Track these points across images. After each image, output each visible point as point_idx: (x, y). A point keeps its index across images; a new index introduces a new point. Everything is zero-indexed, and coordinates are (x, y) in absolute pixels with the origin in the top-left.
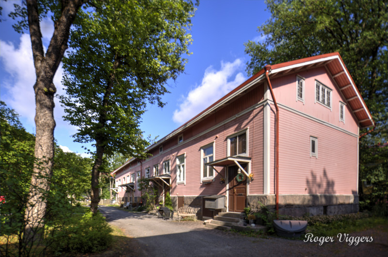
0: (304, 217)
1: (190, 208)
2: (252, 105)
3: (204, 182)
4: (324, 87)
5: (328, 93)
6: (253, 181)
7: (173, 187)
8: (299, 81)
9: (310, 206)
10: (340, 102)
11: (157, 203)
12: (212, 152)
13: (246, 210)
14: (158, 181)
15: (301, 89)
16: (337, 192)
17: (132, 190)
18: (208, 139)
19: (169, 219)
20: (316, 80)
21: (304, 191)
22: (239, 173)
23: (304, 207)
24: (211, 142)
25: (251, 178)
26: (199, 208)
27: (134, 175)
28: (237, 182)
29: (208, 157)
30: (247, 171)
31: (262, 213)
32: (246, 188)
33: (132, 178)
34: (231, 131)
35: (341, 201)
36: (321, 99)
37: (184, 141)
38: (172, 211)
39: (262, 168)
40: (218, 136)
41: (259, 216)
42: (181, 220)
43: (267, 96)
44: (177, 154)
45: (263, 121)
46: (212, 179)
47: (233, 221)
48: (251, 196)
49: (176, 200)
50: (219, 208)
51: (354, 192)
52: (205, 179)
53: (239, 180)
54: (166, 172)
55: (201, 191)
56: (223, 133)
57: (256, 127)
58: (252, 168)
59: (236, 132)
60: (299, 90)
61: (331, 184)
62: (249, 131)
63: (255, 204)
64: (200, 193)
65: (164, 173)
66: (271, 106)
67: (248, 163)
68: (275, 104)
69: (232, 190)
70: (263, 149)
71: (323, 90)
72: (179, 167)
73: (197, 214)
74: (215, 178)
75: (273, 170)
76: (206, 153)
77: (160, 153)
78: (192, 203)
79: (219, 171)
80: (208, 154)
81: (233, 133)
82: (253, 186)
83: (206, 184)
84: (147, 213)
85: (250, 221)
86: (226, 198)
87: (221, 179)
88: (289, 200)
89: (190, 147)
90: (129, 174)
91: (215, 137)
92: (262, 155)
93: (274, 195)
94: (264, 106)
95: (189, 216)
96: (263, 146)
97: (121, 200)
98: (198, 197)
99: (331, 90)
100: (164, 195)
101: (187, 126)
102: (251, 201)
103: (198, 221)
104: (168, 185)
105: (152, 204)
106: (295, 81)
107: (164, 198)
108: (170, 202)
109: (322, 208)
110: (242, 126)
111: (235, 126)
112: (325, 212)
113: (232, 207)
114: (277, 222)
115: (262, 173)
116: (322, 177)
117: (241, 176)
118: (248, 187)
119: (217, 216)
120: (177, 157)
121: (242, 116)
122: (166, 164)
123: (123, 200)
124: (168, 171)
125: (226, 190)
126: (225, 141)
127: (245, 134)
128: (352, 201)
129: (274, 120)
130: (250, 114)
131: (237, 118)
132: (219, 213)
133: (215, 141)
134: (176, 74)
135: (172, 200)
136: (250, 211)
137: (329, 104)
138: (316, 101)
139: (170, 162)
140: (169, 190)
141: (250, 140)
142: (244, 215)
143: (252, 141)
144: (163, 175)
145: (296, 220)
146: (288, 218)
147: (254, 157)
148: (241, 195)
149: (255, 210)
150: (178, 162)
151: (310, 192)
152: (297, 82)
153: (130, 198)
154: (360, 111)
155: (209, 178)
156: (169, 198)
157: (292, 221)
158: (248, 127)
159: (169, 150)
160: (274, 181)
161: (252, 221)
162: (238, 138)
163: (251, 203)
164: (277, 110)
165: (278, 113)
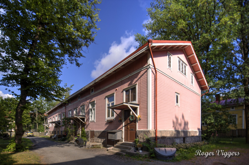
0: (173, 145)
1: (98, 139)
2: (140, 68)
3: (108, 121)
4: (183, 63)
5: (185, 67)
6: (141, 120)
7: (87, 124)
8: (169, 56)
9: (176, 138)
10: (191, 73)
11: (76, 135)
12: (113, 100)
13: (136, 141)
14: (76, 120)
15: (170, 61)
16: (190, 128)
17: (59, 126)
18: (111, 91)
19: (83, 147)
20: (178, 57)
21: (172, 128)
22: (131, 114)
23: (172, 138)
24: (113, 93)
25: (139, 118)
26: (105, 139)
27: (60, 115)
28: (130, 121)
29: (110, 103)
30: (136, 113)
31: (147, 143)
32: (136, 125)
33: (59, 118)
34: (126, 86)
35: (192, 134)
36: (181, 70)
37: (94, 92)
38: (85, 141)
39: (146, 111)
40: (117, 89)
41: (145, 145)
42: (91, 148)
43: (149, 62)
44: (90, 101)
45: (147, 79)
46: (113, 119)
47: (127, 148)
48: (139, 131)
49: (89, 133)
50: (118, 139)
51: (199, 129)
52: (109, 119)
53: (131, 120)
54: (82, 113)
55: (106, 127)
56: (120, 87)
57: (142, 83)
58: (140, 111)
59: (129, 86)
60: (169, 62)
61: (186, 123)
62: (138, 86)
63: (142, 137)
64: (105, 128)
65: (81, 114)
66: (152, 69)
67: (137, 107)
68: (155, 69)
69: (127, 126)
70: (147, 98)
71: (182, 65)
72: (91, 110)
73: (103, 143)
74: (115, 118)
75: (154, 113)
76: (109, 101)
77: (78, 100)
78: (100, 136)
79: (118, 113)
80: (110, 101)
81: (127, 87)
82: (140, 124)
83: (110, 122)
84: (68, 142)
85: (138, 148)
86: (123, 132)
87: (119, 119)
88: (163, 134)
89: (99, 96)
90: (57, 114)
91: (115, 89)
92: (146, 103)
93: (154, 130)
94: (148, 69)
95: (98, 145)
96: (147, 96)
97: (52, 133)
98: (104, 131)
99: (187, 65)
100: (81, 129)
101: (96, 82)
102: (139, 134)
103: (103, 148)
104: (84, 122)
105: (72, 136)
106: (167, 56)
107: (81, 132)
108: (84, 135)
109: (182, 139)
110: (133, 82)
111: (129, 83)
112: (184, 142)
113: (126, 139)
114: (157, 149)
115: (146, 115)
116: (182, 119)
117: (132, 117)
118: (137, 124)
119: (117, 145)
120: (90, 103)
121: (133, 75)
122: (82, 108)
123: (53, 133)
124: (84, 113)
125: (123, 127)
126: (122, 92)
127: (135, 88)
128: (198, 134)
129: (154, 79)
130: (139, 74)
131: (130, 77)
132: (118, 143)
133: (115, 92)
134: (88, 43)
135: (86, 133)
136: (138, 141)
137: (185, 74)
138: (178, 71)
139: (85, 107)
140: (84, 126)
141: (138, 92)
142: (134, 144)
143: (140, 93)
144: (80, 116)
145: (169, 147)
146: (164, 146)
147: (141, 104)
148: (133, 130)
149: (142, 140)
150: (90, 107)
151: (175, 129)
152: (168, 56)
153: (58, 131)
154: (202, 80)
155: (111, 118)
156: (84, 132)
157: (166, 148)
158: (137, 83)
159: (84, 98)
160: (154, 121)
161: (140, 149)
162: (130, 91)
163: (139, 136)
164: (156, 73)
165: (156, 75)
